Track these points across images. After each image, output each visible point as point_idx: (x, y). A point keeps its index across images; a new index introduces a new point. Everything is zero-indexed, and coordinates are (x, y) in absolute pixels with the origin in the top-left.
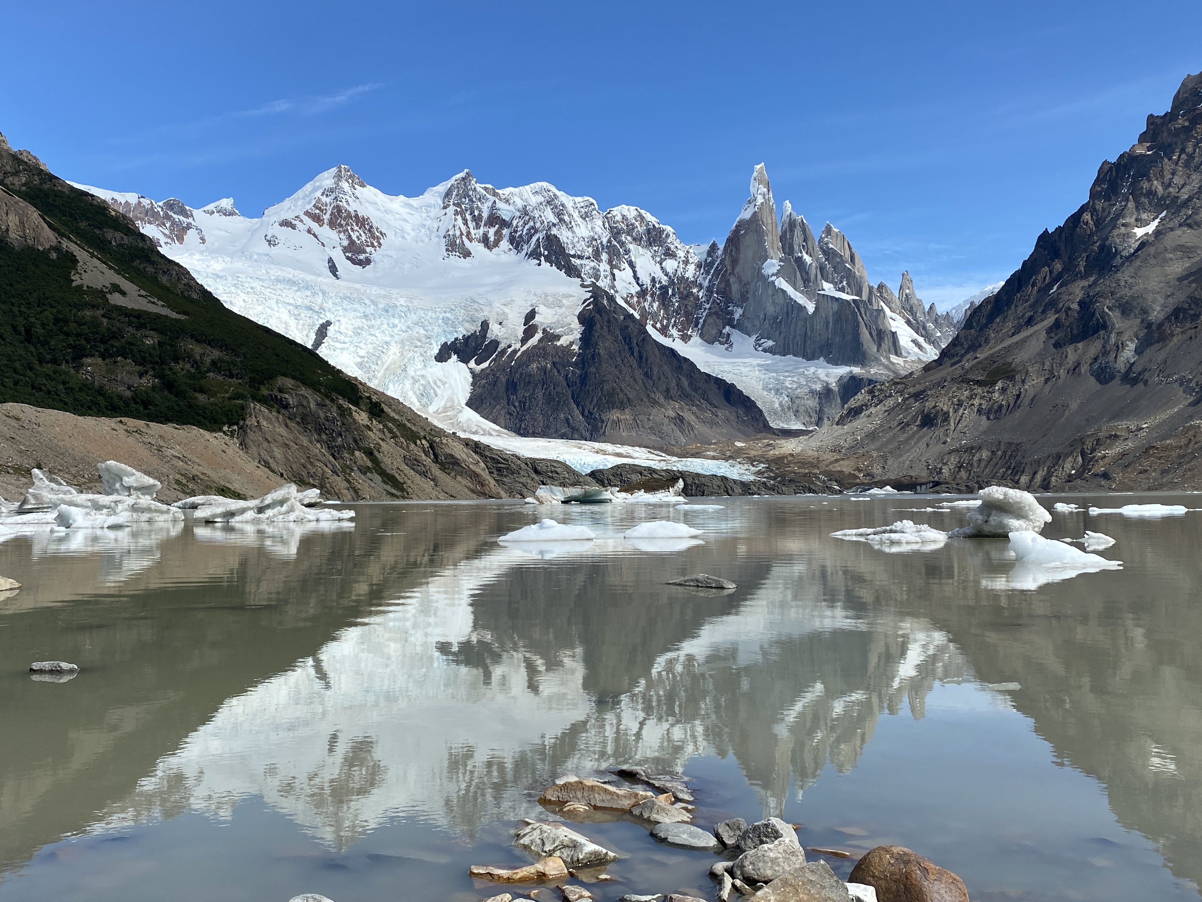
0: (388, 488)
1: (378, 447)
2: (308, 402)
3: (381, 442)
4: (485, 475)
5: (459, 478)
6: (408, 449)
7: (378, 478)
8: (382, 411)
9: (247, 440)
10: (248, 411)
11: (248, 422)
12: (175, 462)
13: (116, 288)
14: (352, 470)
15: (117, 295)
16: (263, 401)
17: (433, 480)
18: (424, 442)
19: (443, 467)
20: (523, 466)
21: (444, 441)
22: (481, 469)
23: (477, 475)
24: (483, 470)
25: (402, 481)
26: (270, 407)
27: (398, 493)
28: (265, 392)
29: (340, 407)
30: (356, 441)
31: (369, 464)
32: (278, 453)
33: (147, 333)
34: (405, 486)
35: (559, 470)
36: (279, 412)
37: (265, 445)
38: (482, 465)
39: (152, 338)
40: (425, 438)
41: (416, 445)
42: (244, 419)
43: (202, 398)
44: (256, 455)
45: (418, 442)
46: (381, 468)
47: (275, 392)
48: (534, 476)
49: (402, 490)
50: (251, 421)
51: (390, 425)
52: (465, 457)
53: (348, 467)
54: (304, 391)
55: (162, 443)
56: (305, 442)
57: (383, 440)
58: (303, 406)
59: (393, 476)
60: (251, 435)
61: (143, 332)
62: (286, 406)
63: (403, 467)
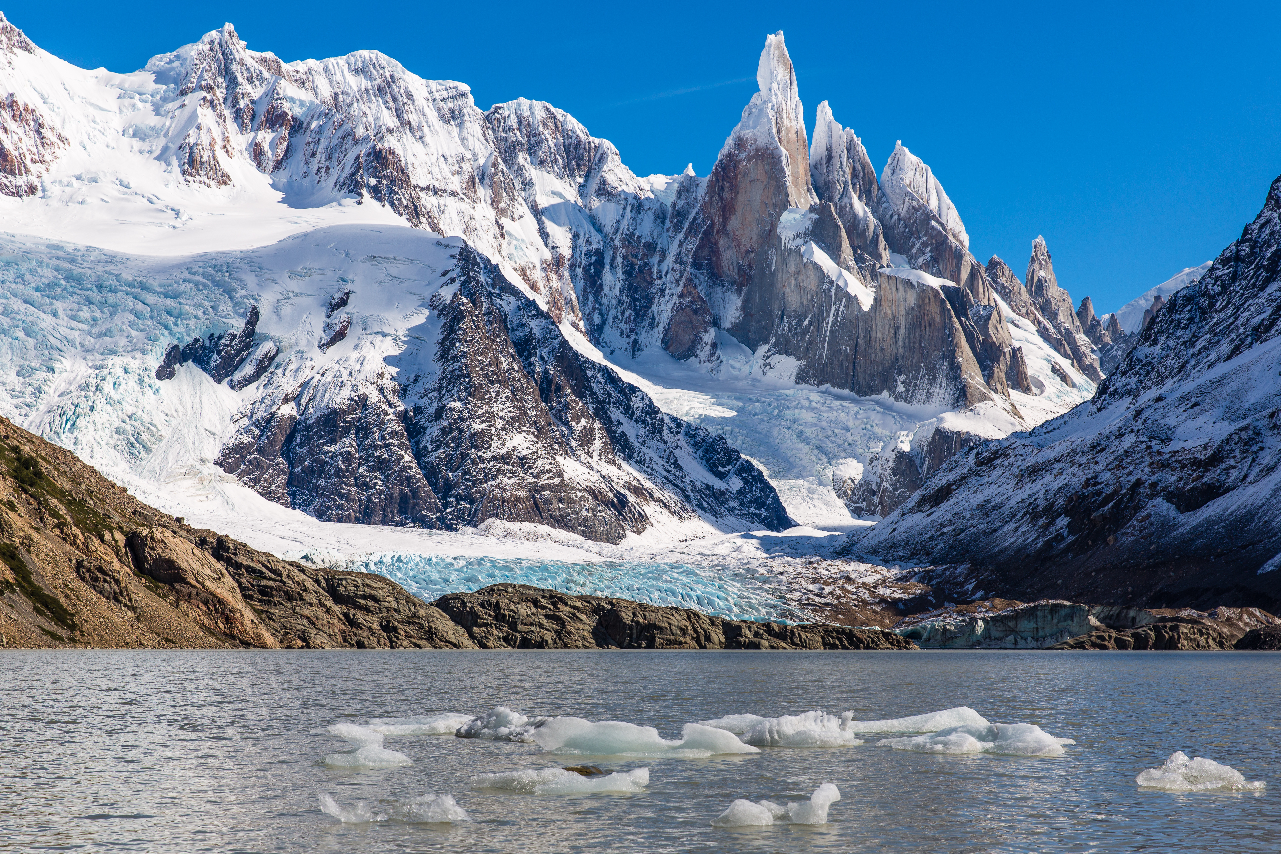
1: (28, 544)
3: (35, 535)
4: (235, 601)
5: (184, 606)
6: (85, 549)
7: (25, 604)
8: (38, 474)
17: (132, 609)
18: (118, 535)
19: (153, 585)
20: (310, 584)
21: (158, 535)
22: (226, 589)
23: (218, 601)
24: (232, 591)
25: (70, 609)
27: (64, 633)
31: (10, 576)
34: (76, 619)
35: (379, 594)
38: (229, 580)
40: (121, 529)
41: (102, 541)
45: (107, 536)
46: (30, 583)
48: (329, 603)
49: (72, 627)
51: (54, 501)
52: (196, 566)
57: (37, 529)
59: (56, 601)
63: (75, 582)
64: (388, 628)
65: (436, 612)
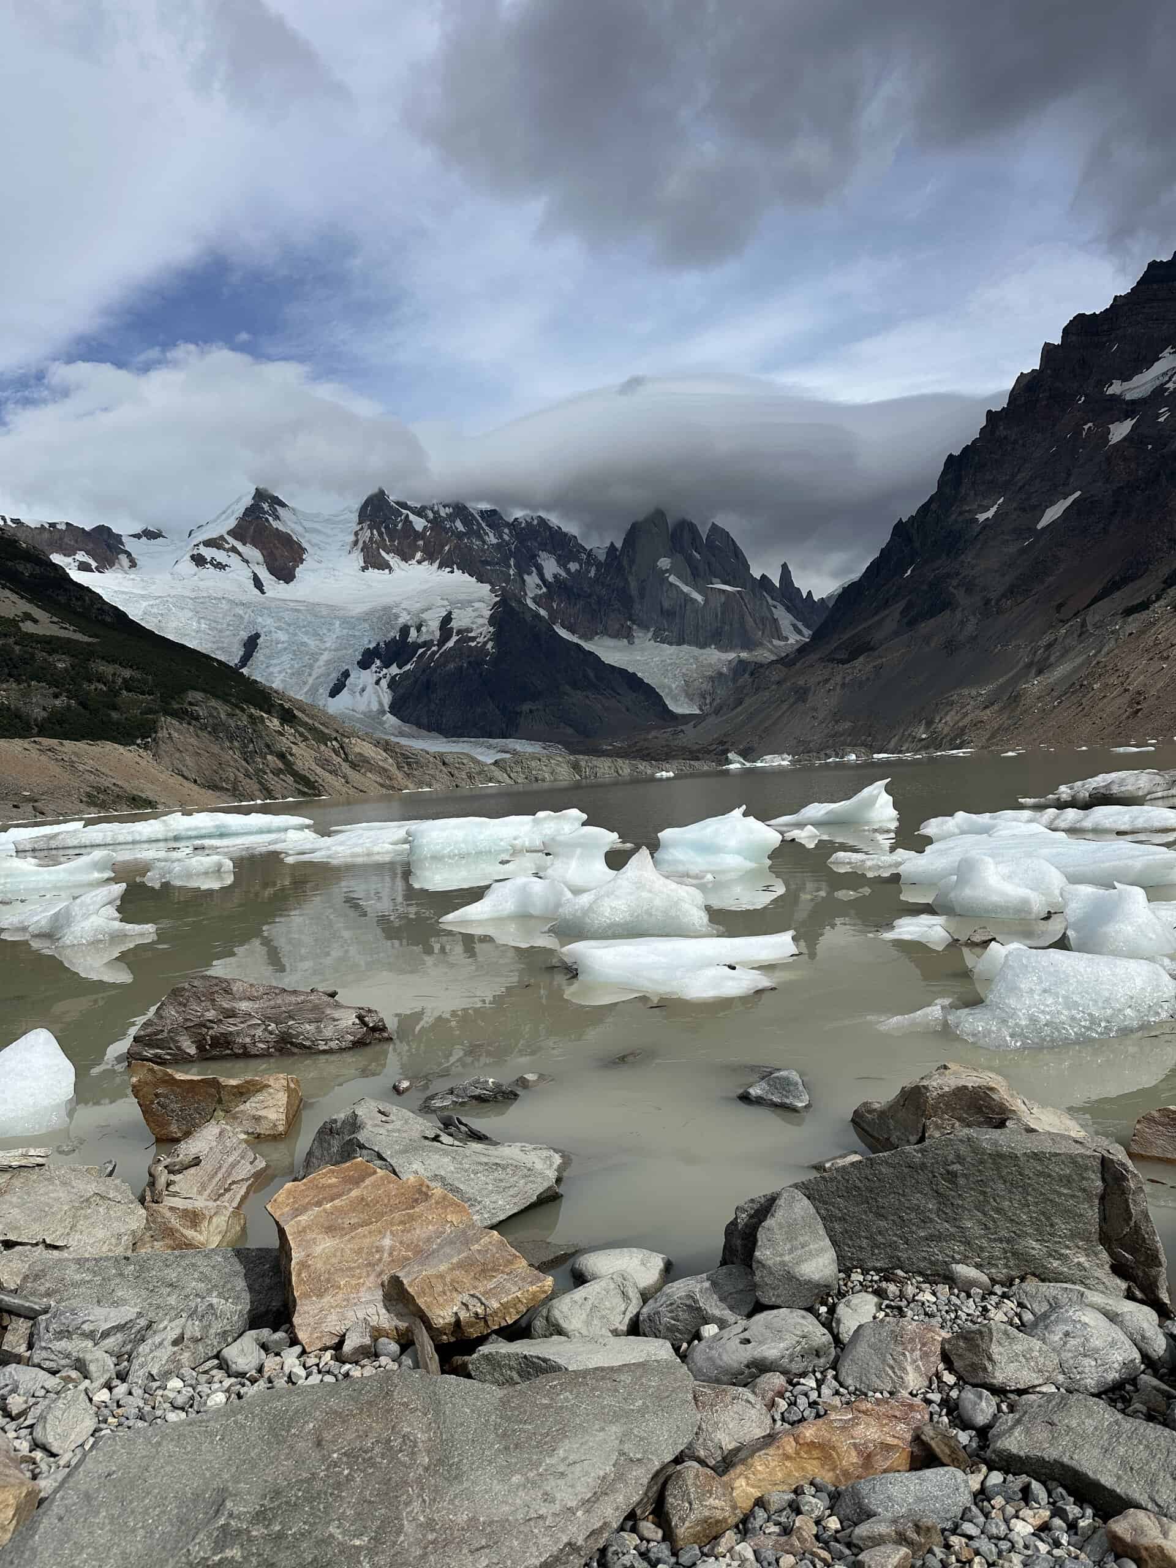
0: (300, 787)
1: (290, 750)
2: (219, 713)
3: (293, 746)
4: (394, 770)
5: (369, 775)
6: (318, 751)
7: (290, 779)
8: (295, 716)
9: (160, 752)
10: (160, 724)
11: (159, 735)
12: (87, 776)
13: (28, 617)
14: (265, 773)
15: (29, 623)
16: (174, 714)
17: (344, 777)
18: (334, 743)
19: (354, 766)
20: (431, 759)
21: (353, 742)
22: (390, 764)
23: (386, 770)
24: (392, 765)
25: (313, 780)
26: (181, 719)
27: (310, 792)
28: (176, 706)
29: (251, 716)
30: (268, 746)
31: (281, 765)
32: (189, 761)
33: (59, 657)
34: (317, 785)
35: (465, 761)
36: (189, 724)
37: (177, 755)
38: (390, 760)
39: (64, 661)
40: (336, 739)
41: (326, 745)
42: (156, 732)
43: (115, 715)
44: (169, 764)
45: (329, 744)
46: (293, 770)
47: (186, 706)
48: (443, 768)
49: (314, 788)
50: (162, 734)
51: (301, 729)
52: (373, 755)
53: (261, 770)
54: (213, 703)
55: (74, 759)
56: (216, 749)
57: (294, 743)
58: (214, 717)
59: (305, 777)
60: (163, 746)
61: (56, 657)
62: (197, 719)
63: (314, 767)
64: (470, 777)
65: (493, 767)
